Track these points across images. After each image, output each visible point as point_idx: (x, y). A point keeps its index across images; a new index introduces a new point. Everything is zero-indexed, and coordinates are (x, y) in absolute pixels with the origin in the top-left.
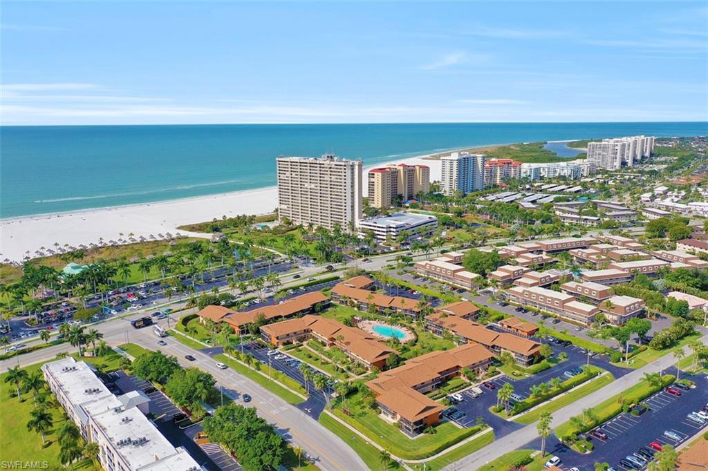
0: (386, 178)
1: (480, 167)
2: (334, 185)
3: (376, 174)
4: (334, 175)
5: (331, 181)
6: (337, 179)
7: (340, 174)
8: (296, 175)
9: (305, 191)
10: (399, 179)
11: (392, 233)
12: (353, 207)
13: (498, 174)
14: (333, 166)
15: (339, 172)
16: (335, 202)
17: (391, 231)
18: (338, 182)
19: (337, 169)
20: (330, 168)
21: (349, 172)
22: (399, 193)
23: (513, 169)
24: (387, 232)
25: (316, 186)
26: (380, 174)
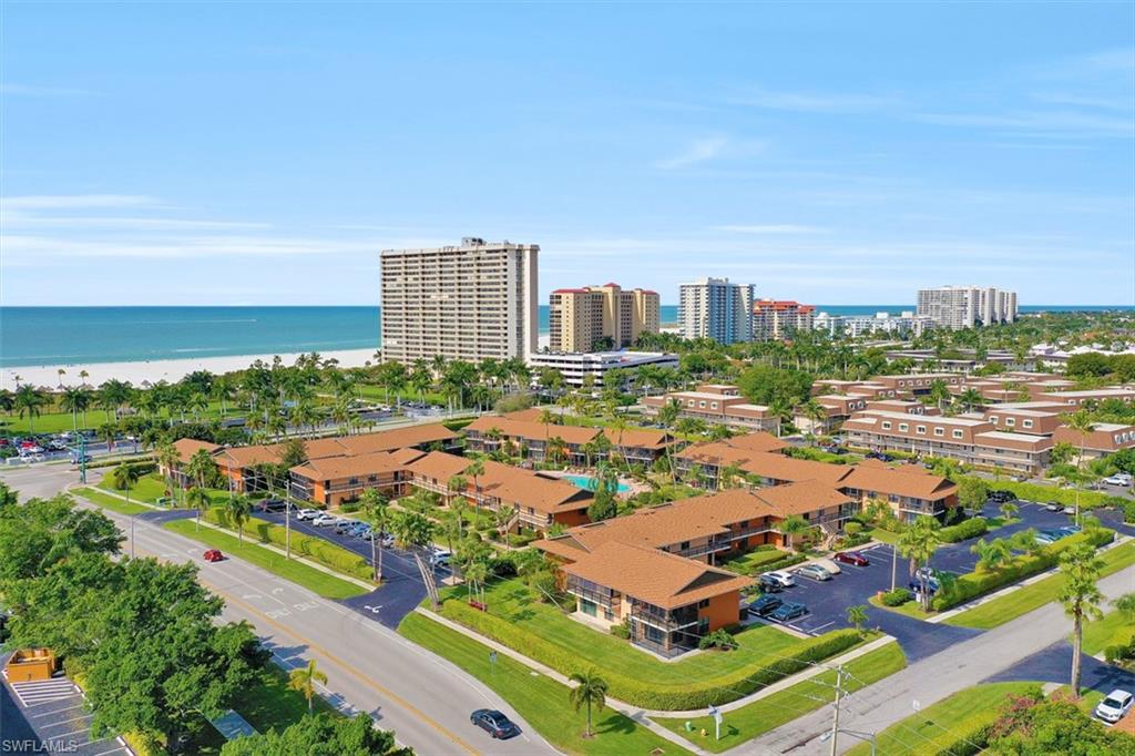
0: (582, 305)
1: (746, 304)
2: (485, 290)
3: (564, 296)
4: (485, 271)
5: (479, 284)
6: (490, 277)
7: (496, 267)
8: (415, 279)
9: (430, 309)
10: (605, 309)
11: (595, 373)
12: (520, 330)
13: (776, 325)
14: (484, 254)
15: (494, 264)
16: (486, 321)
17: (592, 370)
18: (492, 283)
19: (490, 258)
20: (479, 258)
21: (512, 262)
22: (606, 333)
23: (799, 317)
24: (585, 370)
25: (452, 297)
26: (571, 295)
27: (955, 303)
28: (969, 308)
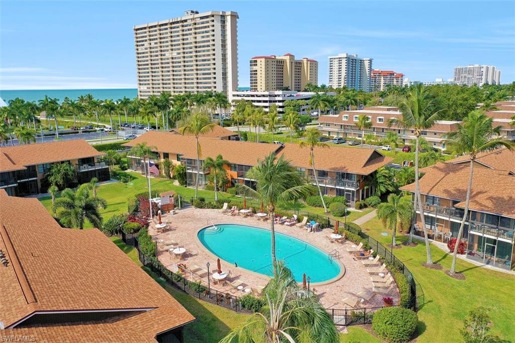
0: (270, 66)
1: (367, 71)
2: (200, 47)
3: (259, 60)
4: (199, 33)
5: (196, 42)
6: (203, 37)
7: (207, 29)
8: (156, 43)
9: (166, 63)
10: (285, 67)
11: (277, 104)
13: (382, 84)
14: (198, 21)
15: (205, 27)
16: (201, 70)
17: (276, 101)
18: (204, 42)
19: (203, 23)
20: (195, 24)
23: (395, 80)
24: (270, 101)
25: (179, 54)
26: (263, 60)
27: (475, 74)
28: (484, 77)
